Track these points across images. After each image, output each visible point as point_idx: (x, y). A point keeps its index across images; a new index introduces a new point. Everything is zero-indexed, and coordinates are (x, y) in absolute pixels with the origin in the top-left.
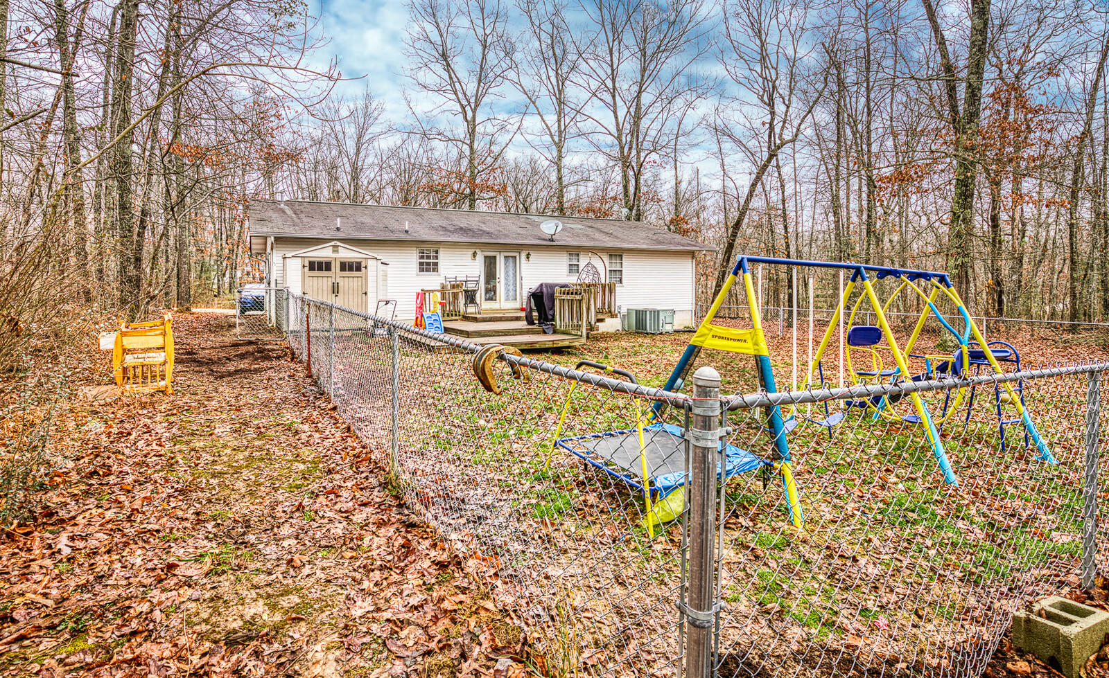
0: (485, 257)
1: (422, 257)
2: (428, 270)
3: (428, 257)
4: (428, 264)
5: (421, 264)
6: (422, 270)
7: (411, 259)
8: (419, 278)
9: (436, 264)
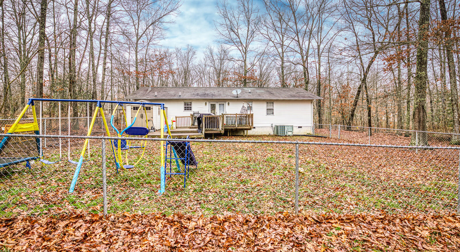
0: (211, 104)
1: (185, 105)
2: (188, 110)
3: (188, 105)
4: (188, 107)
5: (185, 107)
6: (185, 110)
7: (182, 106)
8: (185, 112)
9: (191, 107)
